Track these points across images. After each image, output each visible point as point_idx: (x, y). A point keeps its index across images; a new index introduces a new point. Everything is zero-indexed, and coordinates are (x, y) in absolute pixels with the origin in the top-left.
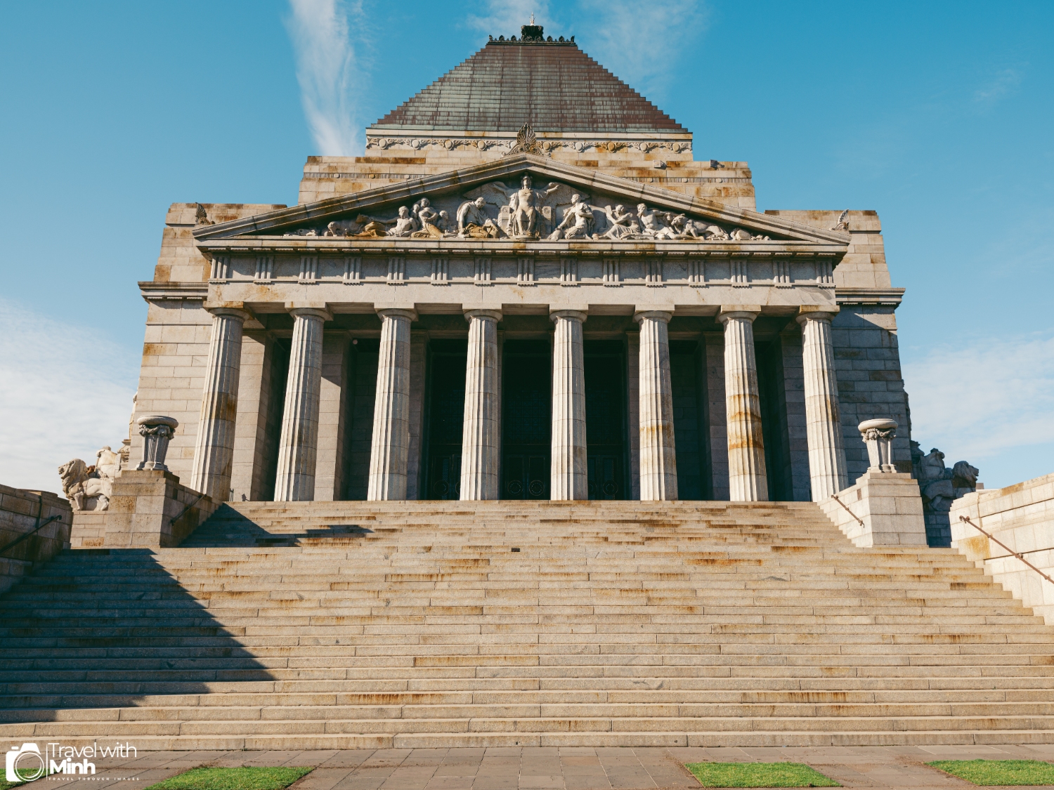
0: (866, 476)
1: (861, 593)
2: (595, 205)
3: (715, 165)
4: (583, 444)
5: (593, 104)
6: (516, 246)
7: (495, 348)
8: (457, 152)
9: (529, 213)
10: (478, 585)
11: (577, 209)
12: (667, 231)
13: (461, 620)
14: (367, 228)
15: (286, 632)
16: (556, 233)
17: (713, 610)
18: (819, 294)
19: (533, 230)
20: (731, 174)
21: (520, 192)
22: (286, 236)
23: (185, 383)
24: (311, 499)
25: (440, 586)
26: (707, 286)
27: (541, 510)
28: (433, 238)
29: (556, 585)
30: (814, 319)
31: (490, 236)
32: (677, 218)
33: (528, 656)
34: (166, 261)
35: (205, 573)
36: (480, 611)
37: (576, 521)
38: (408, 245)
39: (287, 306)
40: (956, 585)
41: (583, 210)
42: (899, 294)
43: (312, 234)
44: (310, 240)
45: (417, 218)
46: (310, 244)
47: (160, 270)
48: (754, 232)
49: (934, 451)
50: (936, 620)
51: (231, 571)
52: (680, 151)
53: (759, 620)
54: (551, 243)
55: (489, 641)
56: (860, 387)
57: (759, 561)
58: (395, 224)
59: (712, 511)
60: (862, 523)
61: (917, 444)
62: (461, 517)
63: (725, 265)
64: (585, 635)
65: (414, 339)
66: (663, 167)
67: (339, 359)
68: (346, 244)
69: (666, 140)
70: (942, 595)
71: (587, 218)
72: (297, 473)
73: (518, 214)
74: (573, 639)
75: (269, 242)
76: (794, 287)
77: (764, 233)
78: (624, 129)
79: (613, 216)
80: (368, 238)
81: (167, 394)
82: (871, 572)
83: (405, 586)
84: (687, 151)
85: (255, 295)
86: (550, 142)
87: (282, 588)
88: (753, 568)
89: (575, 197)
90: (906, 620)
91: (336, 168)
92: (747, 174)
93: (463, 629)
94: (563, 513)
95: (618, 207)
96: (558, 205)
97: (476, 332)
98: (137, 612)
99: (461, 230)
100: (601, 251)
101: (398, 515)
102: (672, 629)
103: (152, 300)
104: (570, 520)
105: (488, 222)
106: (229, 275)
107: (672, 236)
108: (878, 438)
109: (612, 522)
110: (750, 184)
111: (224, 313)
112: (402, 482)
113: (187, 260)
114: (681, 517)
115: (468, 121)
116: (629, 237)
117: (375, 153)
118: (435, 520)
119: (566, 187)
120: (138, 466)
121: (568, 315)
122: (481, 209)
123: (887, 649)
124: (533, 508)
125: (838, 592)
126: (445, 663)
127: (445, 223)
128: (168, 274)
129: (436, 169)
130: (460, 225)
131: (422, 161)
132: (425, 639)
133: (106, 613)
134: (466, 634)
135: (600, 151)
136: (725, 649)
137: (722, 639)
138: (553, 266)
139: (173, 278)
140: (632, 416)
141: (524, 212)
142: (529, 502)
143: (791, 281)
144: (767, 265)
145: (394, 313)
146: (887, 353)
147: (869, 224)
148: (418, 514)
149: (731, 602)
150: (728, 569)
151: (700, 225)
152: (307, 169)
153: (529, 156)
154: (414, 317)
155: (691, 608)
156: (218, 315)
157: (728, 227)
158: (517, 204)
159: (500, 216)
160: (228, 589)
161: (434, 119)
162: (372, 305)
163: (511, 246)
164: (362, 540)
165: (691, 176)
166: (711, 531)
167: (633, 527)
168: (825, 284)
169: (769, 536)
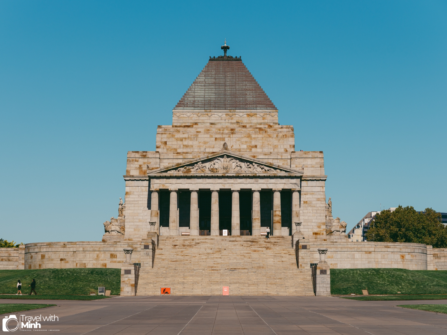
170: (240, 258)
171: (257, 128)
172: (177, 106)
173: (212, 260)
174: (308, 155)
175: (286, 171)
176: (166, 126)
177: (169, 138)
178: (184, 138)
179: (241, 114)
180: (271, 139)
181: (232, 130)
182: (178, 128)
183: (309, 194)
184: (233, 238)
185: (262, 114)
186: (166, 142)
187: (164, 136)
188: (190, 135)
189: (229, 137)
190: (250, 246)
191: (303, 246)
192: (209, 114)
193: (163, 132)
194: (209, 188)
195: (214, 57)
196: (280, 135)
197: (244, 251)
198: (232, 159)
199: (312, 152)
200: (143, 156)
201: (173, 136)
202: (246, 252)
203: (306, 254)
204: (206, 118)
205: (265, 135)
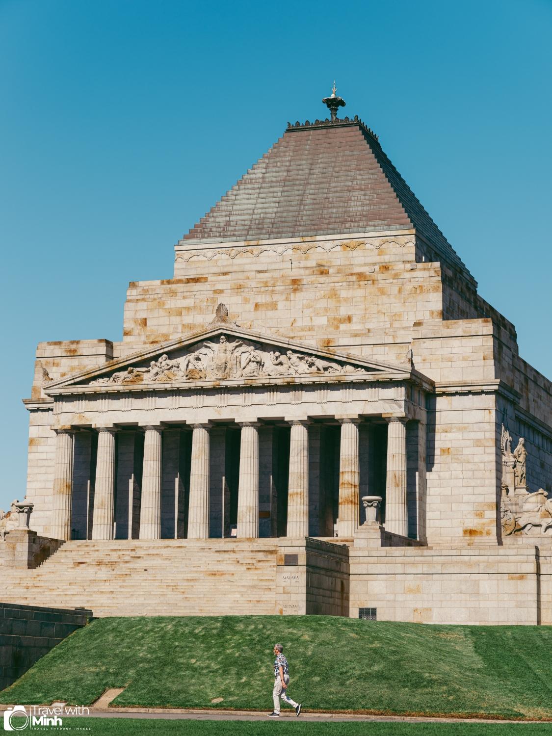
2: (265, 351)
5: (349, 200)
6: (215, 383)
8: (239, 260)
10: (119, 584)
12: (305, 368)
14: (134, 375)
16: (239, 373)
18: (394, 405)
20: (426, 274)
21: (220, 347)
22: (90, 384)
25: (107, 584)
28: (168, 381)
30: (393, 421)
31: (200, 378)
34: (37, 384)
38: (155, 386)
39: (93, 426)
41: (255, 357)
44: (103, 386)
45: (160, 368)
46: (103, 389)
47: (34, 391)
48: (356, 366)
52: (405, 244)
56: (466, 451)
58: (149, 372)
62: (177, 549)
63: (340, 387)
66: (376, 271)
71: (257, 362)
76: (379, 401)
77: (362, 367)
80: (135, 384)
83: (94, 584)
85: (77, 421)
86: (306, 245)
88: (227, 577)
91: (148, 290)
95: (276, 354)
99: (185, 374)
101: (147, 548)
105: (200, 368)
106: (62, 408)
107: (307, 371)
109: (252, 551)
115: (249, 230)
116: (281, 374)
118: (163, 551)
121: (248, 424)
122: (196, 359)
128: (39, 392)
129: (214, 285)
130: (184, 370)
138: (237, 394)
143: (379, 397)
144: (365, 387)
145: (150, 428)
146: (487, 426)
151: (324, 363)
158: (217, 355)
161: (224, 233)
162: (138, 424)
163: (212, 384)
165: (396, 277)
168: (399, 398)
170: (158, 593)
171: (352, 274)
172: (186, 238)
174: (453, 330)
175: (368, 369)
176: (148, 283)
177: (151, 310)
178: (185, 308)
179: (328, 245)
180: (385, 299)
181: (295, 282)
182: (173, 286)
183: (455, 430)
185: (377, 242)
186: (145, 319)
187: (142, 306)
188: (198, 301)
189: (287, 299)
191: (286, 556)
192: (256, 250)
193: (139, 297)
194: (183, 419)
195: (298, 123)
196: (409, 287)
198: (240, 346)
200: (70, 351)
201: (161, 304)
202: (191, 576)
203: (294, 581)
204: (248, 261)
205: (371, 289)
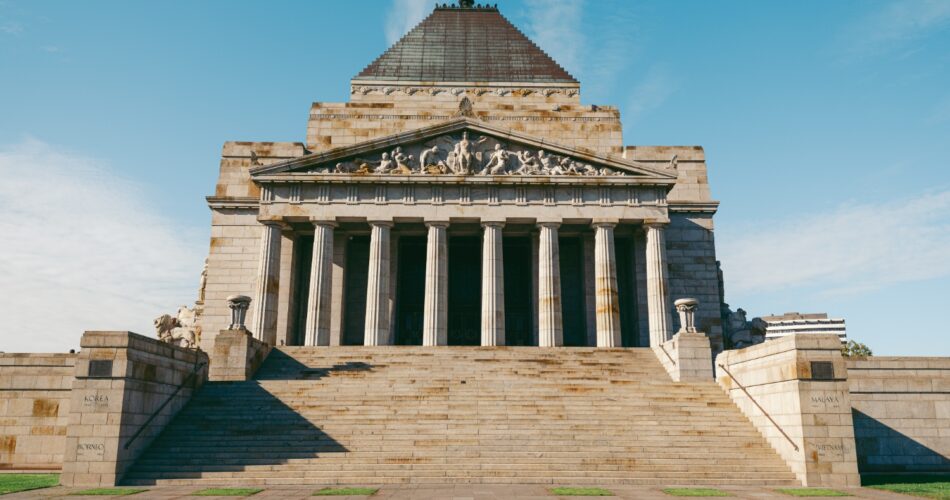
0: (678, 334)
1: (657, 408)
2: (511, 150)
3: (595, 108)
4: (502, 310)
5: (510, 59)
6: (459, 179)
7: (445, 246)
8: (415, 97)
9: (468, 157)
10: (444, 403)
11: (499, 154)
12: (558, 169)
13: (437, 422)
14: (362, 166)
15: (344, 427)
16: (485, 170)
17: (573, 417)
18: (657, 211)
19: (470, 169)
20: (606, 115)
21: (462, 143)
22: (309, 173)
23: (238, 265)
24: (328, 344)
25: (423, 403)
26: (584, 205)
27: (475, 352)
28: (405, 174)
29: (487, 403)
30: (653, 227)
31: (442, 173)
32: (565, 160)
33: (474, 441)
34: (223, 182)
35: (290, 395)
36: (446, 417)
37: (498, 361)
38: (389, 179)
39: (311, 219)
40: (711, 404)
41: (503, 155)
42: (715, 205)
43: (326, 172)
44: (325, 175)
45: (394, 160)
46: (325, 178)
47: (220, 188)
48: (615, 169)
49: (739, 310)
50: (693, 424)
51: (305, 394)
52: (571, 95)
53: (596, 422)
54: (482, 177)
55: (452, 433)
56: (688, 268)
57: (602, 390)
58: (379, 164)
59: (585, 354)
60: (674, 363)
61: (727, 305)
62: (424, 357)
63: (596, 191)
64: (503, 430)
65: (392, 237)
66: (559, 110)
67: (342, 250)
68: (348, 178)
69: (561, 88)
70: (701, 409)
71: (505, 160)
72: (320, 328)
73: (460, 157)
74: (496, 432)
75: (298, 177)
76: (640, 206)
77: (622, 170)
78: (532, 79)
79: (523, 158)
80: (364, 175)
81: (227, 272)
82: (665, 396)
83: (404, 403)
84: (575, 96)
85: (290, 212)
86: (480, 89)
87: (336, 403)
88: (599, 394)
89: (497, 146)
90: (678, 423)
91: (332, 111)
92: (617, 115)
93: (438, 427)
94: (488, 355)
95: (526, 153)
96: (486, 151)
97: (432, 235)
98: (262, 417)
99: (423, 168)
100: (515, 183)
101: (386, 356)
102: (550, 427)
103: (216, 209)
104: (494, 360)
105: (440, 163)
106: (272, 198)
107: (561, 172)
108: (686, 311)
109: (520, 361)
110: (619, 123)
111: (270, 223)
112: (386, 334)
113: (237, 181)
114: (564, 357)
115: (422, 73)
116: (533, 173)
117: (357, 98)
118: (409, 359)
119: (492, 139)
120: (229, 327)
121: (493, 224)
122: (435, 154)
123: (663, 438)
124: (470, 351)
125: (643, 408)
126: (430, 444)
127: (411, 163)
128: (225, 191)
129: (401, 111)
130: (422, 165)
131: (392, 106)
132: (418, 432)
133: (245, 417)
134: (440, 429)
135: (515, 96)
136: (577, 438)
137: (576, 433)
138: (481, 192)
139: (229, 194)
140: (534, 289)
141: (464, 157)
142: (468, 348)
143: (639, 202)
144: (623, 192)
145: (379, 224)
146: (707, 245)
147: (697, 156)
148: (398, 355)
149: (583, 413)
150: (585, 394)
151: (579, 165)
152: (312, 112)
153: (467, 118)
154: (392, 225)
155: (561, 416)
156: (266, 225)
157: (598, 166)
158: (460, 150)
159: (448, 159)
160: (306, 404)
161: (398, 73)
162: (365, 218)
163: (455, 179)
164: (366, 373)
165: (578, 116)
166: (582, 367)
167: (533, 364)
168: (661, 204)
169: (619, 371)
170: (520, 417)
171: (536, 111)
173: (409, 426)
175: (629, 173)
176: (332, 105)
177: (337, 129)
178: (371, 129)
179: (500, 91)
180: (569, 134)
182: (360, 110)
184: (484, 352)
186: (330, 137)
187: (326, 124)
188: (385, 124)
190: (542, 375)
191: (812, 363)
192: (432, 90)
193: (323, 117)
194: (420, 216)
196: (590, 125)
197: (536, 390)
198: (484, 143)
199: (675, 147)
200: (262, 152)
201: (346, 125)
202: (544, 391)
203: (831, 405)
204: (424, 98)
205: (554, 124)
